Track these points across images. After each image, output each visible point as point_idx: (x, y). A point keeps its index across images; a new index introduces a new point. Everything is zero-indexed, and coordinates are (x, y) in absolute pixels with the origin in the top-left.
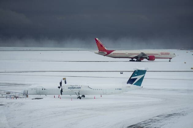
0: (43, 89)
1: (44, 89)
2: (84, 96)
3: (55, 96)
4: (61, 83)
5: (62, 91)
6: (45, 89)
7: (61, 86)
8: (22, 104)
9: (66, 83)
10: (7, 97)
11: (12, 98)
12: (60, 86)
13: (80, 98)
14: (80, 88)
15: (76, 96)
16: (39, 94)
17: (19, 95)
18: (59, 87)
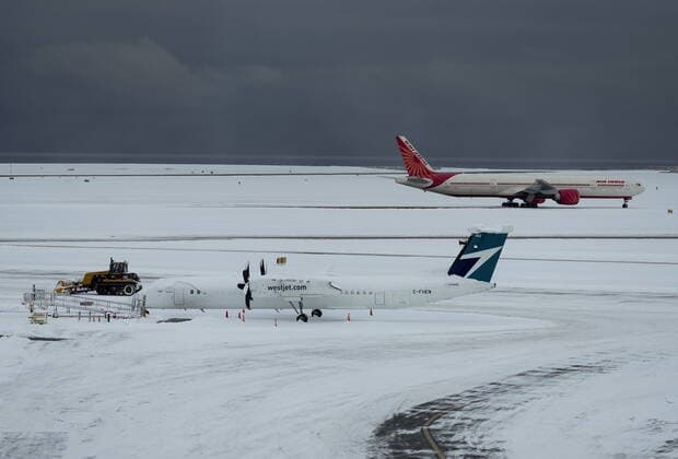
0: (192, 292)
1: (195, 293)
2: (318, 313)
3: (230, 311)
4: (246, 274)
5: (249, 297)
6: (199, 292)
7: (246, 281)
8: (123, 337)
9: (263, 272)
10: (80, 317)
11: (97, 319)
12: (242, 281)
13: (304, 318)
14: (304, 287)
15: (293, 313)
16: (182, 304)
17: (120, 309)
18: (241, 286)
